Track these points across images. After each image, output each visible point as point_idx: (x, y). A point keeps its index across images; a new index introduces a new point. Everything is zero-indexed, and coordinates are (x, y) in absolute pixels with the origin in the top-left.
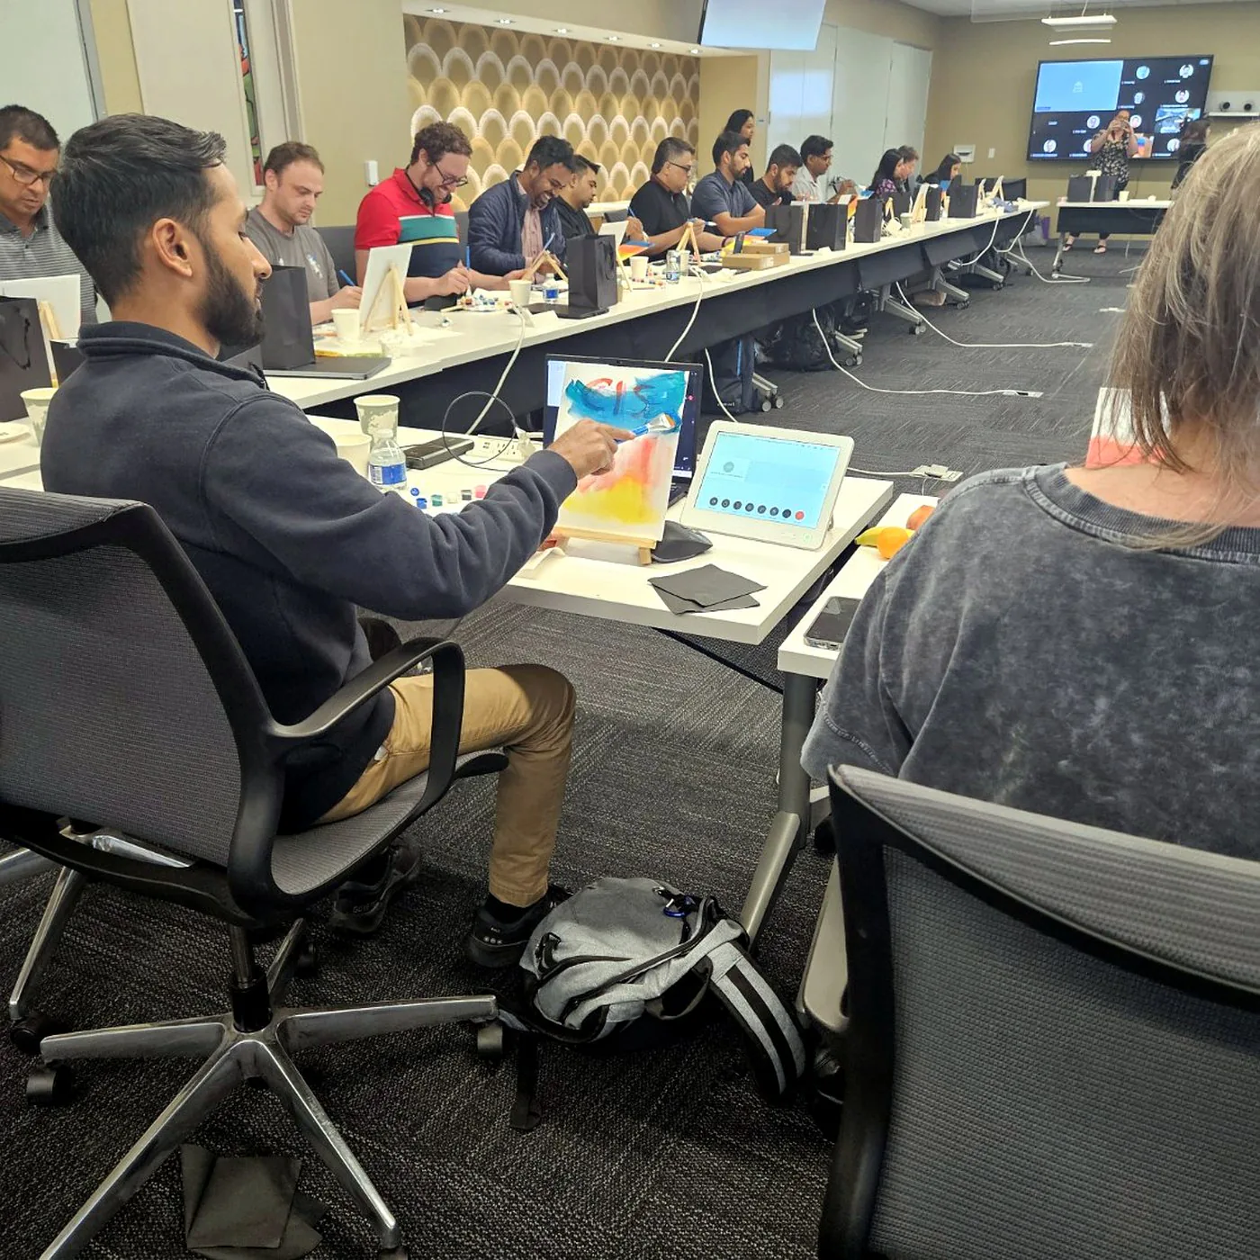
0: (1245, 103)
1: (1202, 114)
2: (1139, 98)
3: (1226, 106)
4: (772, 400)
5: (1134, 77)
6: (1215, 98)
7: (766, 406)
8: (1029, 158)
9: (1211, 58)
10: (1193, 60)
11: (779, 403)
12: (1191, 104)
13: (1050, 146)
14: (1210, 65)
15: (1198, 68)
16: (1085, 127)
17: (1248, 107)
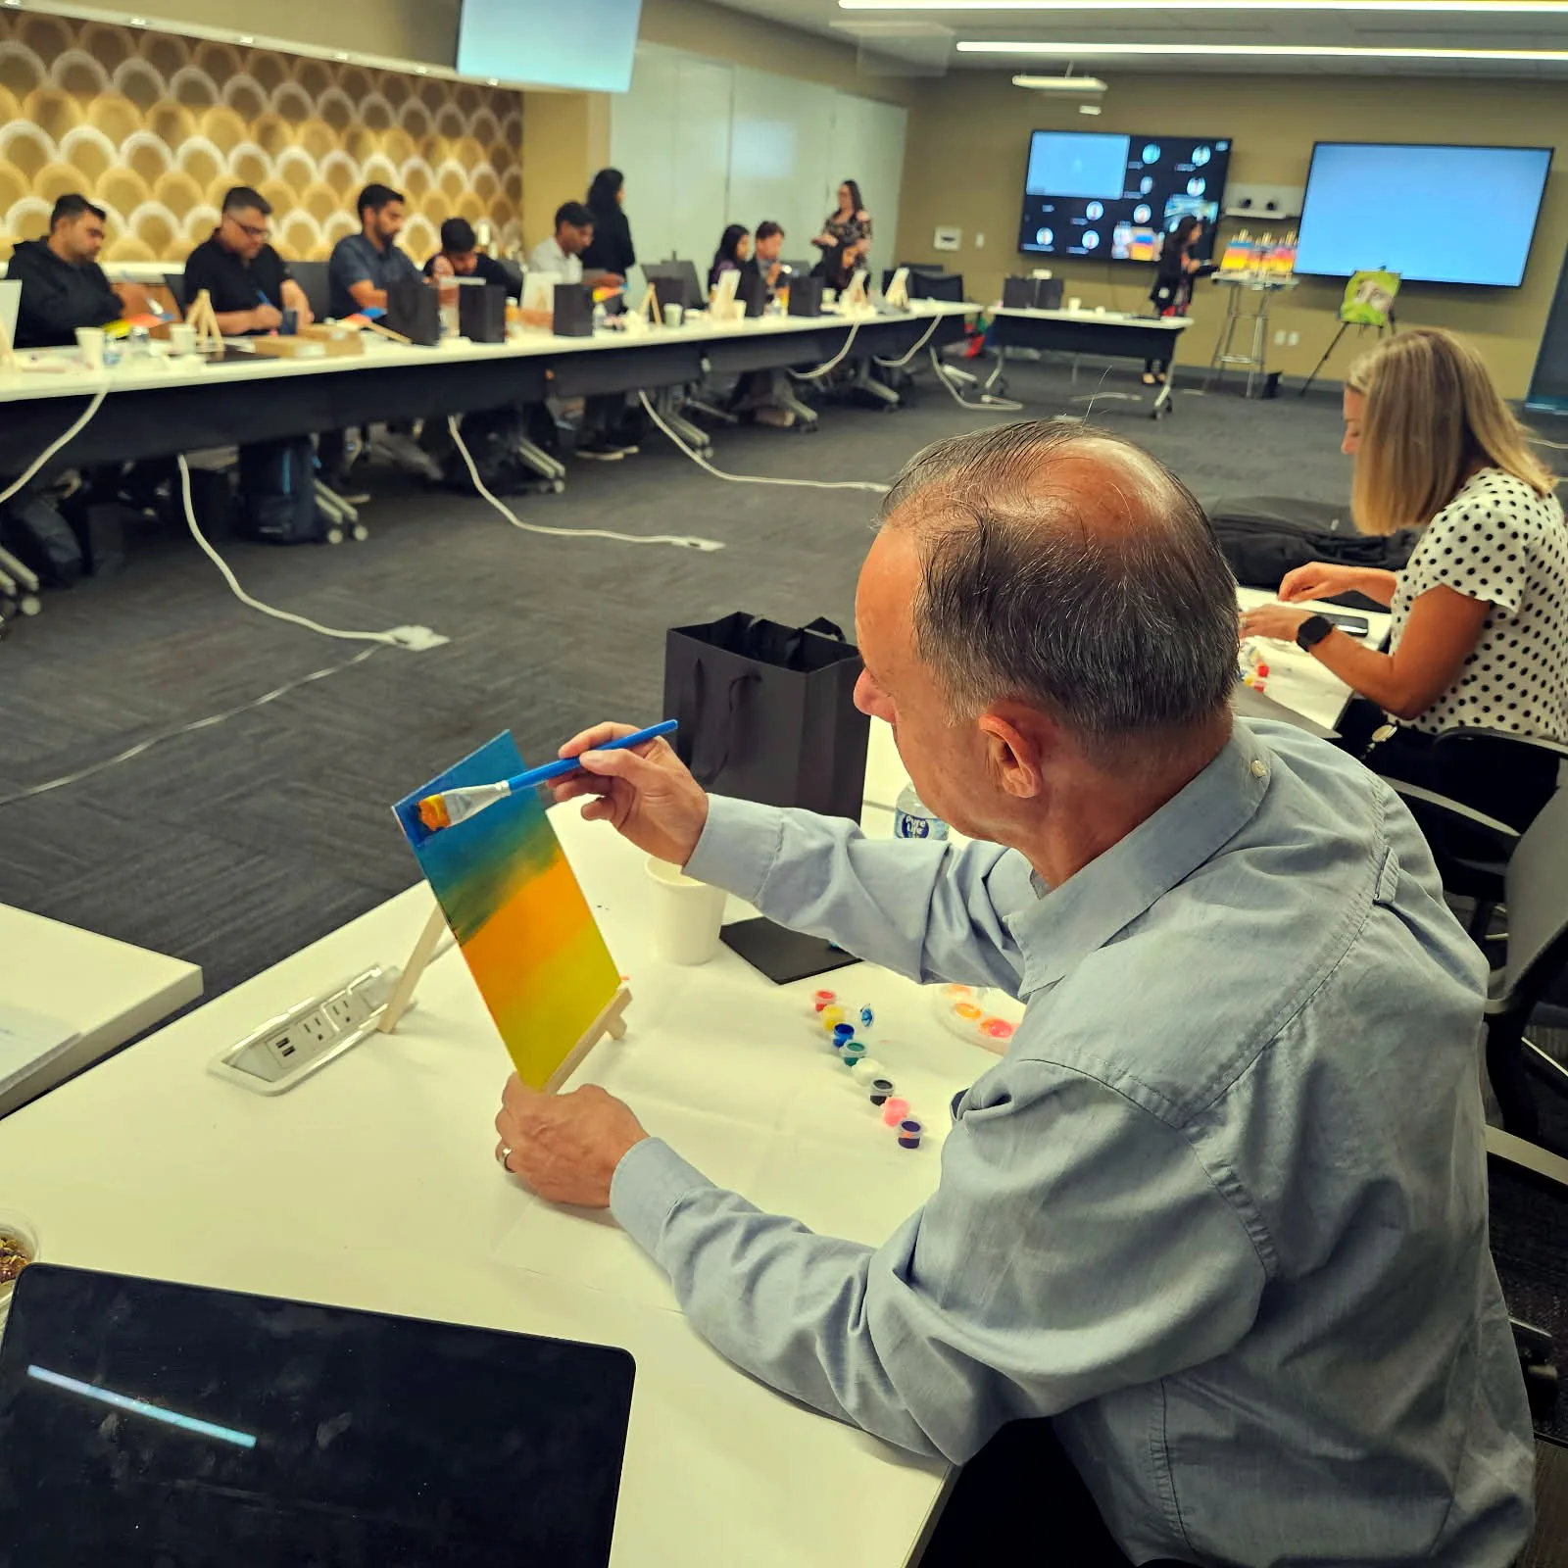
0: (1266, 202)
1: (1220, 211)
2: (1147, 185)
3: (1247, 203)
4: (348, 528)
5: (1140, 158)
6: (1236, 191)
7: (335, 537)
8: (1020, 250)
9: (1229, 142)
10: (1211, 143)
11: (361, 533)
12: (1208, 196)
13: (1045, 237)
14: (1228, 151)
15: (1214, 154)
16: (1084, 216)
17: (1271, 206)
